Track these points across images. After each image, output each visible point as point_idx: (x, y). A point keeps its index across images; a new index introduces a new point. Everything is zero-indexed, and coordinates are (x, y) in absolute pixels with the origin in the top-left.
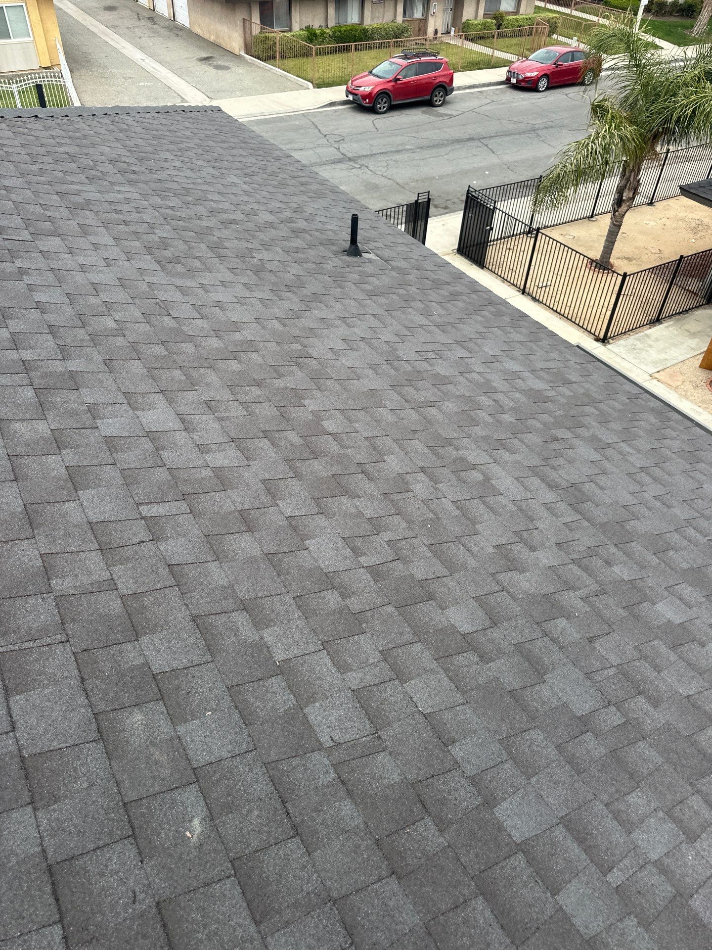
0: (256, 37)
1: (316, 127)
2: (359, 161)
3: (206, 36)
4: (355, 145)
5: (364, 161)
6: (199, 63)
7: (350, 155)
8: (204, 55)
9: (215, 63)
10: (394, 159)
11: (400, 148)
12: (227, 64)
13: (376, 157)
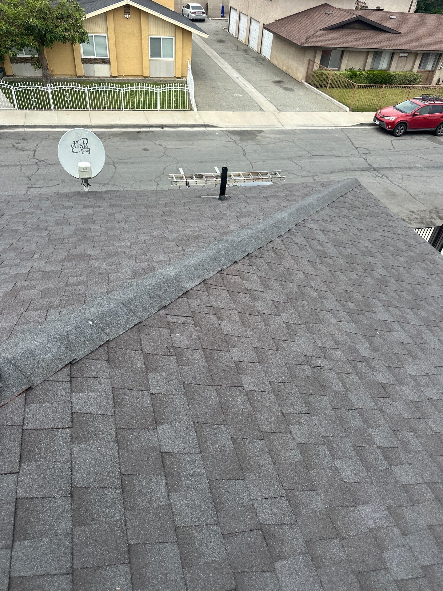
0: (315, 72)
1: (351, 141)
2: (381, 171)
3: (280, 67)
4: (378, 159)
5: (385, 172)
6: (274, 84)
7: (374, 166)
8: (278, 79)
9: (284, 86)
10: (407, 173)
11: (412, 165)
12: (292, 87)
13: (394, 170)
